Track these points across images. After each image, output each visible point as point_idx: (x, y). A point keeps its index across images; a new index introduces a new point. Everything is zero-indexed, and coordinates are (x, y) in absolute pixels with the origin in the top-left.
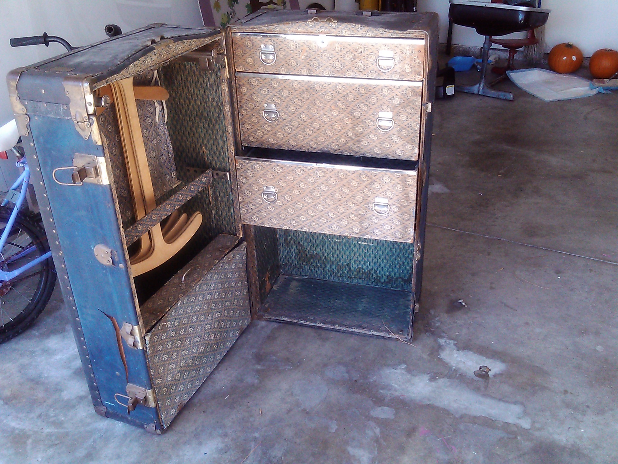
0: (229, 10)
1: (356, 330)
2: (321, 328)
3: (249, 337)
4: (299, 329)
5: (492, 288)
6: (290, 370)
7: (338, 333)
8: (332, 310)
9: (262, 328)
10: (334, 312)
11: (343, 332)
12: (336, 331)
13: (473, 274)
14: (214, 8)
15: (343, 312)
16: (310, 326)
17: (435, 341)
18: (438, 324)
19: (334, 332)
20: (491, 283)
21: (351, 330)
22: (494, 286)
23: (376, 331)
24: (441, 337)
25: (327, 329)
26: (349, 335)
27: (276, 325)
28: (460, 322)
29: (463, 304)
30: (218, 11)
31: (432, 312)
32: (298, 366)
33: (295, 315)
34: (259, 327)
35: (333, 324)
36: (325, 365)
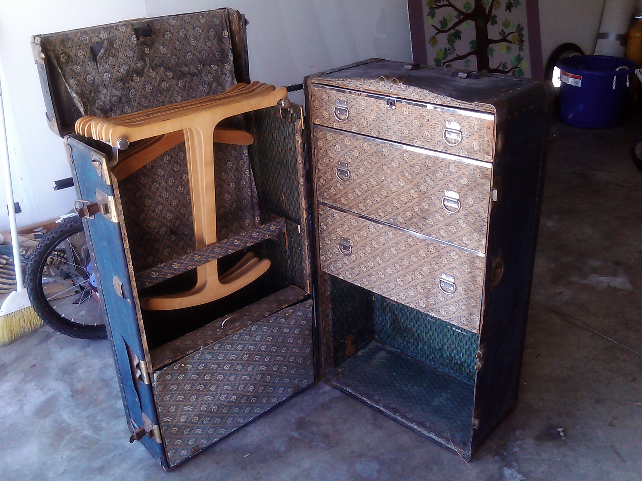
0: (448, 46)
1: (415, 427)
2: (381, 412)
3: (305, 398)
4: (359, 406)
5: (611, 424)
6: (323, 448)
7: (396, 424)
8: (404, 396)
9: (324, 393)
10: (404, 398)
11: (402, 424)
12: (395, 420)
13: (598, 401)
14: (429, 43)
15: (414, 401)
16: (371, 407)
17: (501, 468)
18: (516, 449)
19: (392, 421)
20: (614, 418)
21: (410, 424)
22: (615, 422)
23: (436, 435)
24: (510, 466)
25: (387, 416)
26: (406, 430)
27: (338, 394)
28: (545, 455)
29: (561, 434)
30: (433, 46)
31: (518, 433)
32: (332, 447)
33: (361, 389)
34: (321, 391)
35: (395, 411)
36: (360, 456)
